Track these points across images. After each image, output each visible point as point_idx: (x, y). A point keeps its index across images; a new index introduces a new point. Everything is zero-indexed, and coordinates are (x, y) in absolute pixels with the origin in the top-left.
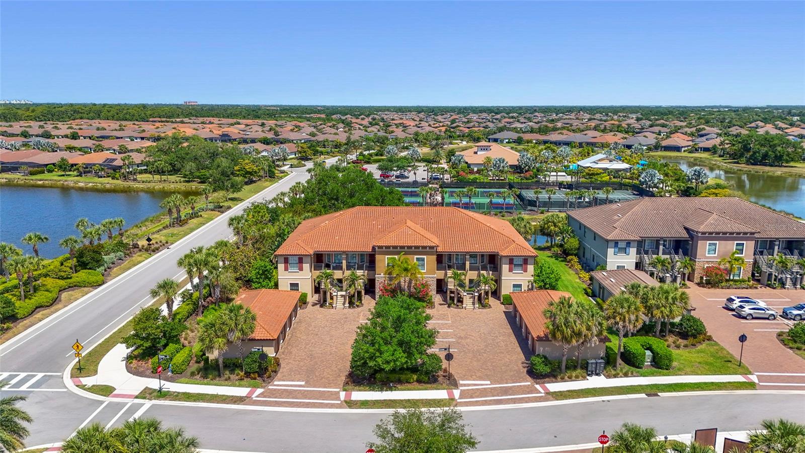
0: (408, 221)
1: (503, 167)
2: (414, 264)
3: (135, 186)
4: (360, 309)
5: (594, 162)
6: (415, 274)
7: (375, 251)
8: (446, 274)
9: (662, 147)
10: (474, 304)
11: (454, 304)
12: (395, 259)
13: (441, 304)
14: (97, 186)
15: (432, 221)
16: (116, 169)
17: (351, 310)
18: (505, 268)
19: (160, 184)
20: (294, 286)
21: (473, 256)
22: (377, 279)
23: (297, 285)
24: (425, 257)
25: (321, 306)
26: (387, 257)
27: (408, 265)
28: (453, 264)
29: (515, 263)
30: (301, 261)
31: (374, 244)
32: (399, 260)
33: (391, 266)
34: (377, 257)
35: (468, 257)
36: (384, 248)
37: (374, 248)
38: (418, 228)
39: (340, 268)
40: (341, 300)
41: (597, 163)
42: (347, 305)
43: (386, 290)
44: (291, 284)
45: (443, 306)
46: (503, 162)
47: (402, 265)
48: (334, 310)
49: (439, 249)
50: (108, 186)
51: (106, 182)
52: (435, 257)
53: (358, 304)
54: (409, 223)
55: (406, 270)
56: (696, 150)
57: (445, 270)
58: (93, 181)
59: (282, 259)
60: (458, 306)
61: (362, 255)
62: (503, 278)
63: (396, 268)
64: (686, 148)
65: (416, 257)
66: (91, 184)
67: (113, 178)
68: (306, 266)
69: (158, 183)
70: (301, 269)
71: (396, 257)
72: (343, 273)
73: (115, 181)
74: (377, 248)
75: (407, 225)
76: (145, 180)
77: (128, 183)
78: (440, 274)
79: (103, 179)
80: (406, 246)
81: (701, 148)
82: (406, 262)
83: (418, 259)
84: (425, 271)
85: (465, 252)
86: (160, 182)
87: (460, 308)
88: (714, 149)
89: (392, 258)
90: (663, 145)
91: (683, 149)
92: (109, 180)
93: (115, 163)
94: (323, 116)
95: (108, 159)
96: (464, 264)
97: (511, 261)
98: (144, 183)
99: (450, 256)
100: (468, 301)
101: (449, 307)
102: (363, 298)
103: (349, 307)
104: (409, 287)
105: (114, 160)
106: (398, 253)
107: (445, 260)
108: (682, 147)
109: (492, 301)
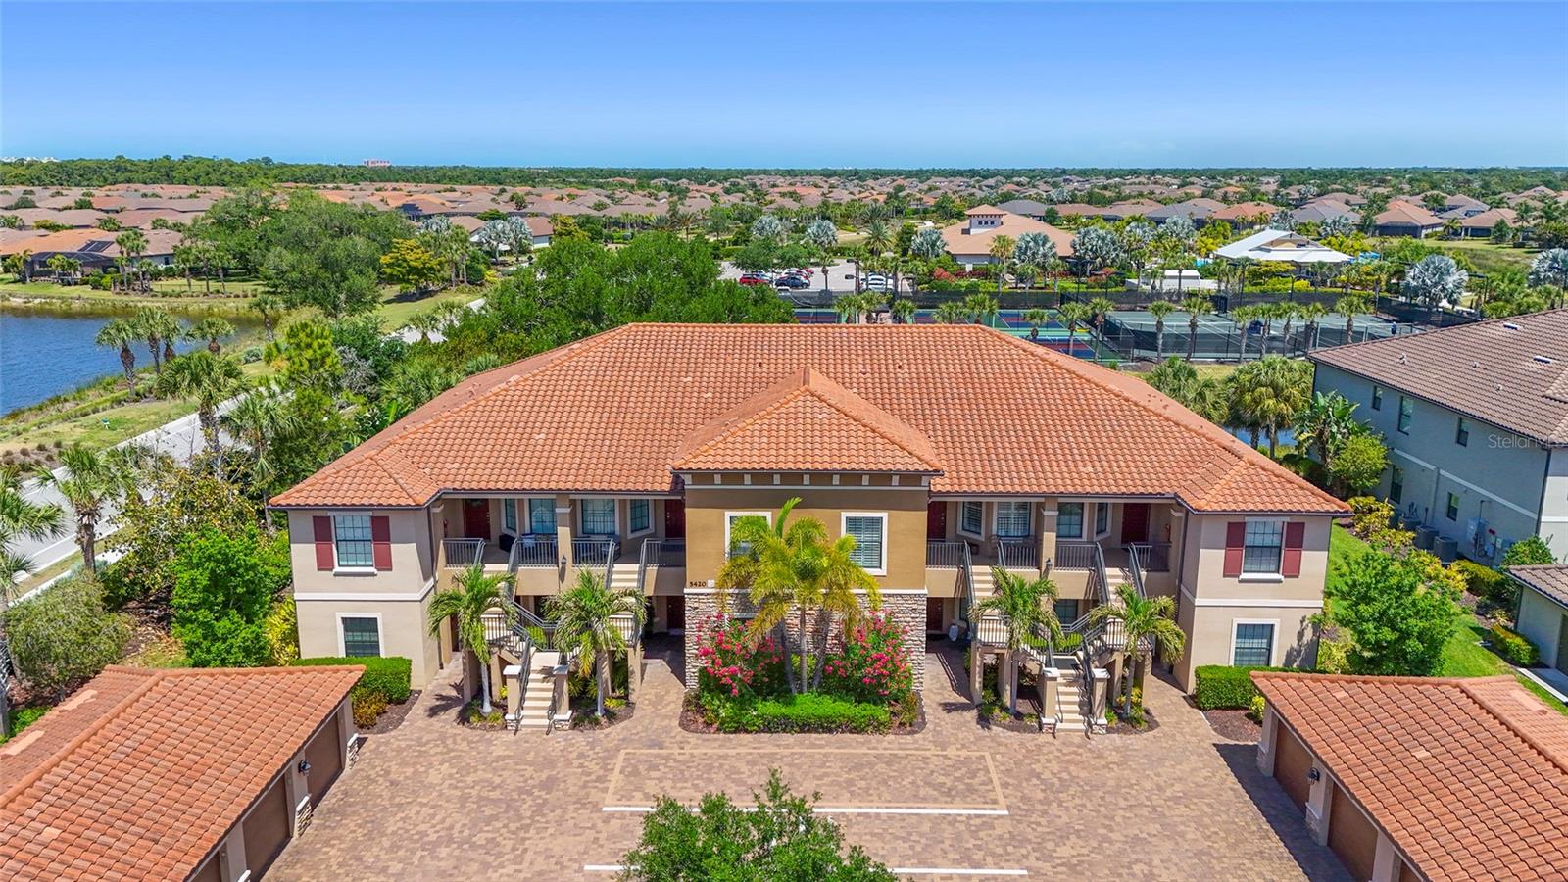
0: (814, 374)
1: (1044, 255)
2: (841, 547)
3: (140, 305)
4: (617, 730)
5: (1260, 248)
6: (843, 587)
7: (683, 491)
8: (964, 581)
9: (1377, 227)
10: (1087, 709)
11: (1004, 708)
12: (760, 523)
13: (949, 707)
14: (51, 304)
15: (903, 374)
16: (107, 264)
17: (580, 739)
18: (1211, 560)
19: (205, 299)
20: (361, 633)
21: (1069, 508)
22: (689, 603)
23: (370, 625)
24: (884, 515)
25: (463, 719)
26: (729, 514)
27: (817, 554)
28: (989, 537)
29: (1249, 540)
30: (381, 528)
31: (678, 463)
32: (780, 530)
33: (745, 559)
34: (693, 516)
35: (1051, 513)
36: (718, 479)
37: (677, 477)
38: (851, 400)
39: (550, 554)
40: (540, 692)
41: (1269, 251)
42: (565, 714)
43: (725, 652)
44: (350, 624)
45: (955, 715)
46: (1043, 245)
47: (790, 552)
48: (507, 736)
49: (939, 485)
50: (76, 305)
51: (76, 295)
52: (921, 518)
53: (611, 704)
54: (818, 382)
55: (808, 574)
56: (1456, 234)
57: (961, 563)
58: (45, 292)
59: (306, 525)
60: (1019, 716)
61: (637, 506)
62: (1198, 601)
63: (768, 568)
64: (1429, 231)
65: (845, 514)
66: (37, 301)
67: (95, 288)
68: (405, 554)
69: (201, 298)
70: (384, 563)
71: (768, 514)
72: (562, 577)
73: (100, 294)
74: (688, 479)
75: (812, 386)
76: (170, 291)
77: (126, 298)
78: (942, 581)
79: (73, 288)
80: (807, 471)
81: (1467, 230)
82: (808, 540)
83: (854, 525)
84: (883, 572)
85: (1043, 495)
86: (205, 295)
87: (1031, 730)
88: (1500, 230)
89: (750, 521)
90: (1379, 223)
91: (1424, 232)
92: (86, 291)
93: (107, 252)
94: (633, 182)
95: (93, 242)
96: (1037, 542)
97: (1235, 534)
98: (167, 298)
99: (975, 511)
100: (1062, 698)
101: (984, 720)
102: (635, 682)
103: (576, 724)
104: (820, 634)
105: (105, 244)
106: (774, 501)
107: (956, 523)
108: (1423, 227)
109: (1155, 694)
